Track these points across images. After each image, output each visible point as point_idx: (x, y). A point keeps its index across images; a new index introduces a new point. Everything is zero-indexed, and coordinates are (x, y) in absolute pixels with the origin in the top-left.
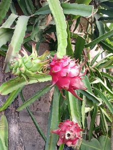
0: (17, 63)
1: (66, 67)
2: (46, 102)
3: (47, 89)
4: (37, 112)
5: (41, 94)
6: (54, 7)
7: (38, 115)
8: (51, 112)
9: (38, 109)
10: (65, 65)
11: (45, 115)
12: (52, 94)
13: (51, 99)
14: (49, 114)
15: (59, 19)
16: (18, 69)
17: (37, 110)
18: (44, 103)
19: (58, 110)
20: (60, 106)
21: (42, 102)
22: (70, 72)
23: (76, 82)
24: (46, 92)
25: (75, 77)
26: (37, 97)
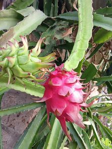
0: (8, 50)
1: (70, 85)
2: (24, 121)
3: (32, 106)
4: (9, 128)
5: (22, 109)
6: (84, 13)
7: (8, 132)
8: (24, 135)
9: (11, 125)
10: (70, 81)
11: (16, 136)
12: (34, 115)
13: (31, 120)
14: (21, 137)
15: (85, 26)
16: (6, 59)
17: (9, 126)
18: (21, 121)
19: (32, 137)
20: (36, 134)
21: (20, 119)
22: (72, 94)
23: (73, 111)
24: (29, 108)
25: (75, 104)
26: (15, 111)
